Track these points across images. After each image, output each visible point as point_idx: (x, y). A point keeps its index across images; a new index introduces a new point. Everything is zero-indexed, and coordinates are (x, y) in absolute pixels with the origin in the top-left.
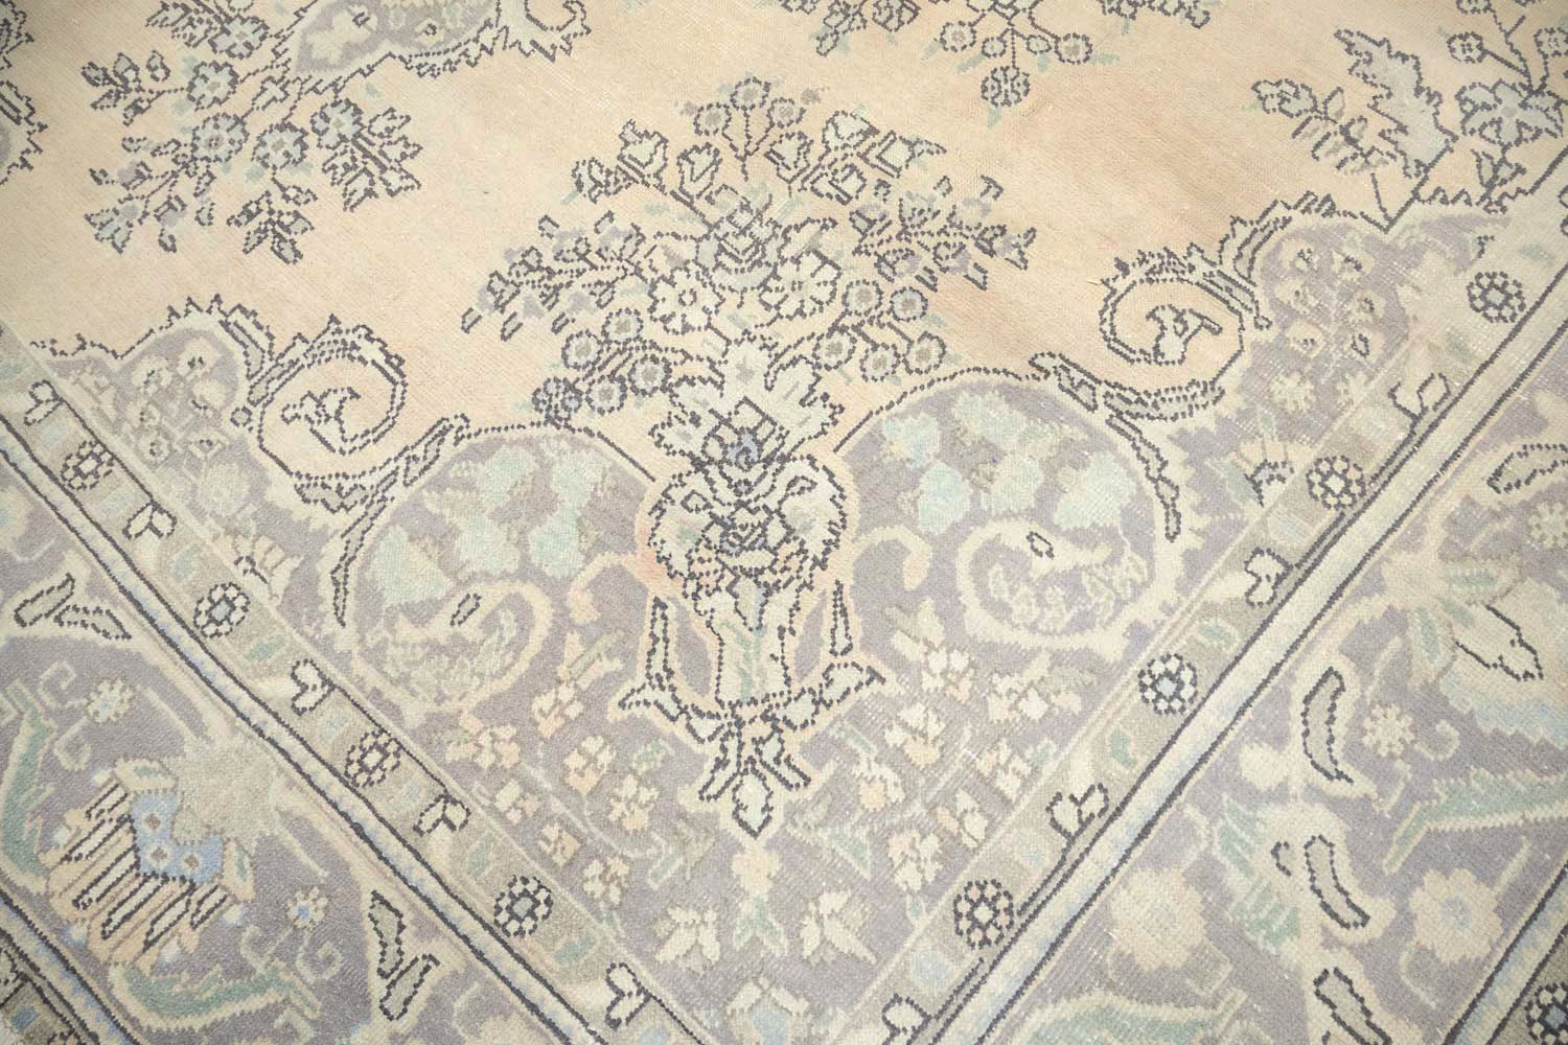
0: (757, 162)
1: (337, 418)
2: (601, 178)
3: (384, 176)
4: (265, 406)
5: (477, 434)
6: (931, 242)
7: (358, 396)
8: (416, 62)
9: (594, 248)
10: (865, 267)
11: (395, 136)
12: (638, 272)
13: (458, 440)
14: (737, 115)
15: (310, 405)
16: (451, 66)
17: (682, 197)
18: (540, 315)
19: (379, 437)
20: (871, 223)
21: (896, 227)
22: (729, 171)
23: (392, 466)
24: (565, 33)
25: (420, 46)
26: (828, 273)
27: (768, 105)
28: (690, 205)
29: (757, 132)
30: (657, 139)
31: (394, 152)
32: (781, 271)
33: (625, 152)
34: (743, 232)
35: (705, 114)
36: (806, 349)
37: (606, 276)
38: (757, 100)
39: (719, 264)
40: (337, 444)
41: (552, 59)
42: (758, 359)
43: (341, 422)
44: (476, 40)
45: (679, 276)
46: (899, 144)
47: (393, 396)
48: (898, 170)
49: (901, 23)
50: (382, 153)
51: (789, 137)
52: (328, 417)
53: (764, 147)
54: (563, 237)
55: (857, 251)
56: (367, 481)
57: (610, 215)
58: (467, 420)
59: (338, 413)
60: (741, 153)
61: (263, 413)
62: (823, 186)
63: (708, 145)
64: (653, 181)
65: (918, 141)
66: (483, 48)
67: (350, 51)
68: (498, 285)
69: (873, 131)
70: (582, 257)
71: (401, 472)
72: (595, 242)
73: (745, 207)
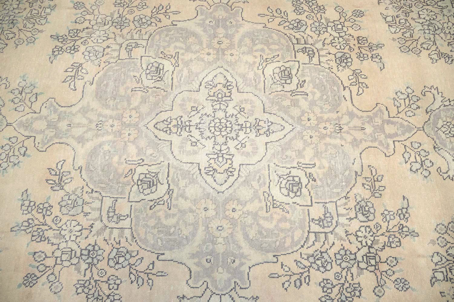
0: (416, 37)
2: (447, 58)
6: (399, 4)
10: (414, 8)
14: (411, 48)
17: (435, 43)
20: (406, 13)
21: (402, 9)
22: (422, 40)
24: (430, 90)
26: (420, 13)
27: (404, 45)
29: (410, 42)
30: (430, 56)
32: (429, 19)
33: (438, 59)
34: (429, 29)
35: (417, 53)
36: (436, 6)
38: (404, 47)
39: (439, 28)
41: (437, 88)
42: (445, 11)
44: (450, 104)
45: (447, 32)
46: (387, 20)
48: (392, 17)
49: (363, 38)
51: (405, 37)
53: (411, 39)
55: (412, 12)
57: (451, 51)
60: (417, 41)
62: (408, 24)
63: (421, 47)
64: (438, 50)
65: (383, 18)
66: (450, 102)
69: (389, 26)
73: (425, 33)
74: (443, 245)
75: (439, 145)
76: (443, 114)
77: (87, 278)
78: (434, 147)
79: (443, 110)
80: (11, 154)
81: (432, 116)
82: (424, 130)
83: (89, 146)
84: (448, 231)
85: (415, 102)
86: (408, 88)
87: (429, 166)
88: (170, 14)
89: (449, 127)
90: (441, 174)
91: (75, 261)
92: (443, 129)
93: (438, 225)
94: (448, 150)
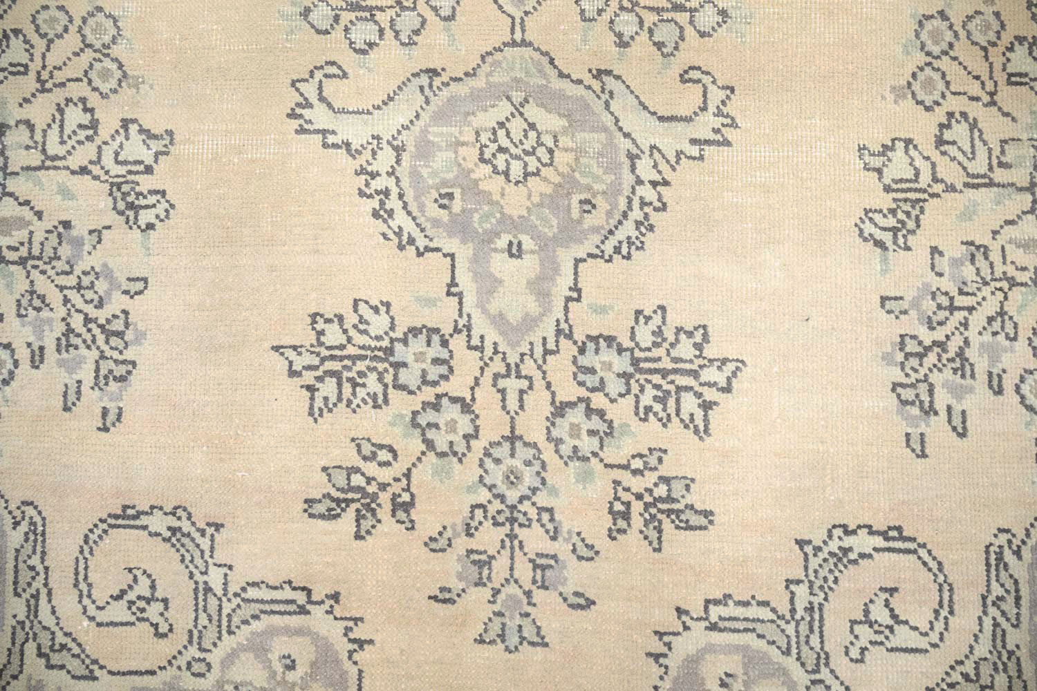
0: (1006, 95)
1: (899, 622)
2: (891, 222)
3: (702, 379)
4: (827, 664)
5: (1028, 535)
7: (896, 590)
8: (608, 248)
9: (954, 292)
11: (670, 335)
12: (1013, 283)
13: (1018, 553)
14: (945, 63)
15: (865, 632)
16: (645, 225)
17: (978, 182)
18: (971, 390)
19: (950, 607)
22: (994, 124)
23: (988, 623)
24: (712, 108)
25: (596, 230)
27: (963, 34)
28: (991, 184)
29: (981, 68)
30: (900, 145)
31: (685, 349)
33: (887, 181)
35: (916, 87)
37: (991, 307)
38: (949, 36)
40: (922, 643)
41: (727, 143)
43: (906, 622)
44: (640, 182)
47: (925, 564)
50: (676, 360)
51: (1011, 49)
52: (891, 629)
53: (1001, 78)
54: (916, 303)
56: (982, 650)
57: (935, 250)
58: (1007, 531)
59: (894, 616)
60: (986, 99)
61: (832, 671)
63: (950, 115)
64: (938, 188)
66: (654, 184)
67: (540, 287)
68: (908, 394)
70: (952, 308)
71: (1001, 620)
72: (947, 284)
74: (40, 22)
75: (445, 93)
76: (594, 141)
78: (433, 73)
79: (611, 143)
81: (579, 91)
82: (514, 44)
84: (89, 55)
85: (651, 31)
86: (723, 13)
87: (353, 37)
89: (526, 153)
90: (318, 75)
92: (517, 126)
93: (115, 21)
94: (420, 124)
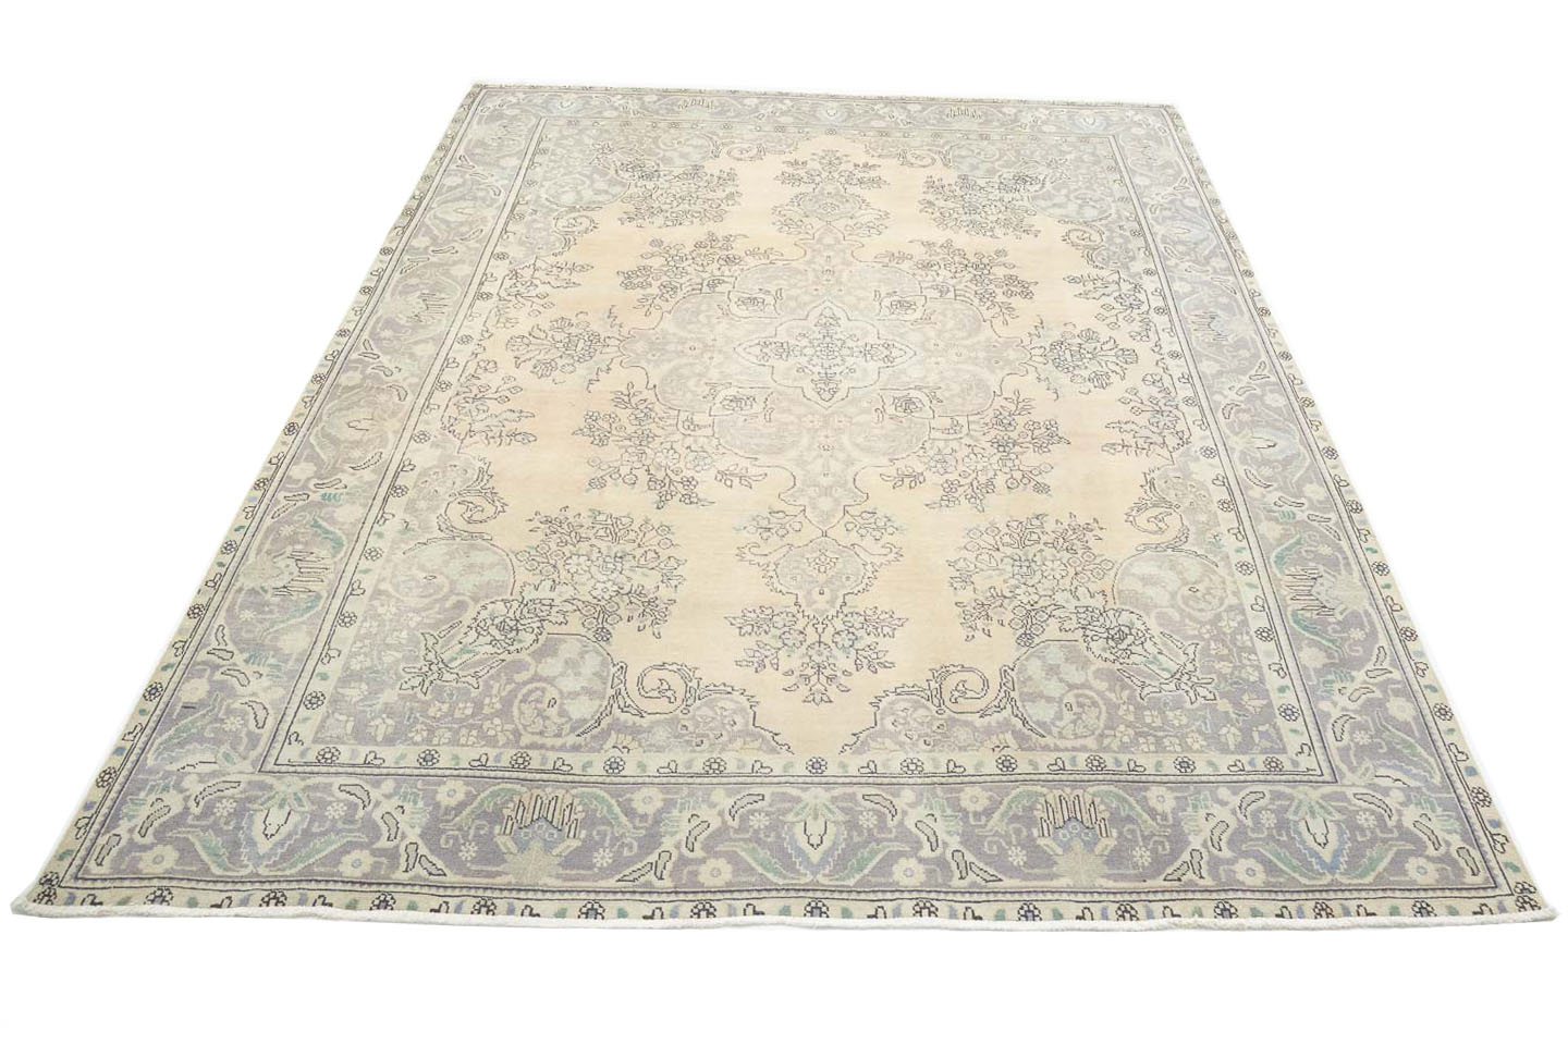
17: (710, 200)
24: (777, 211)
49: (696, 244)
60: (707, 210)
62: (679, 212)
63: (716, 208)
65: (667, 227)
69: (679, 225)
75: (847, 216)
77: (1031, 446)
78: (851, 218)
80: (874, 526)
82: (829, 222)
83: (856, 454)
84: (944, 224)
85: (793, 222)
86: (773, 224)
87: (873, 224)
88: (632, 391)
91: (1013, 456)
